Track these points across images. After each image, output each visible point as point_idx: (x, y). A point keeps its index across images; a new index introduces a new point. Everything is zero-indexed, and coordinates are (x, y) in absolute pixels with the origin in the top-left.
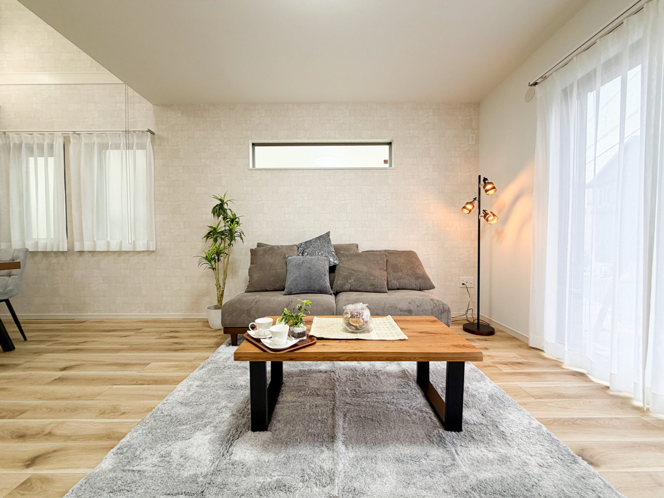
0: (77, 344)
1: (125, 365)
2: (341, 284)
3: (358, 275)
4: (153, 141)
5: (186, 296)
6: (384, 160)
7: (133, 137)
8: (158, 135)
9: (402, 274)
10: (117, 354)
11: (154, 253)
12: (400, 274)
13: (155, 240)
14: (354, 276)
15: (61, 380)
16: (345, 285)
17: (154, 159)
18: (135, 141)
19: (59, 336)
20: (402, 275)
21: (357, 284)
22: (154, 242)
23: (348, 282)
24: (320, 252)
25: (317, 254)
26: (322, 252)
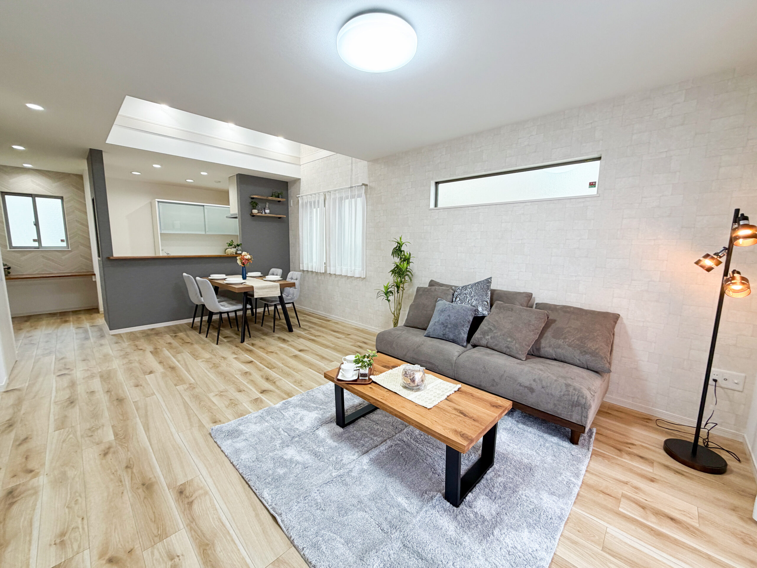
0: (315, 336)
1: (323, 358)
2: (478, 338)
3: (496, 333)
4: (366, 192)
5: (382, 316)
6: (590, 183)
7: (355, 190)
8: (370, 186)
9: (563, 342)
10: (326, 350)
11: (365, 279)
12: (560, 342)
13: (365, 269)
14: (492, 332)
15: (295, 356)
16: (481, 340)
17: (367, 206)
18: (356, 193)
19: (313, 328)
20: (562, 344)
21: (493, 342)
22: (365, 271)
23: (484, 337)
24: (471, 300)
25: (467, 301)
26: (473, 300)
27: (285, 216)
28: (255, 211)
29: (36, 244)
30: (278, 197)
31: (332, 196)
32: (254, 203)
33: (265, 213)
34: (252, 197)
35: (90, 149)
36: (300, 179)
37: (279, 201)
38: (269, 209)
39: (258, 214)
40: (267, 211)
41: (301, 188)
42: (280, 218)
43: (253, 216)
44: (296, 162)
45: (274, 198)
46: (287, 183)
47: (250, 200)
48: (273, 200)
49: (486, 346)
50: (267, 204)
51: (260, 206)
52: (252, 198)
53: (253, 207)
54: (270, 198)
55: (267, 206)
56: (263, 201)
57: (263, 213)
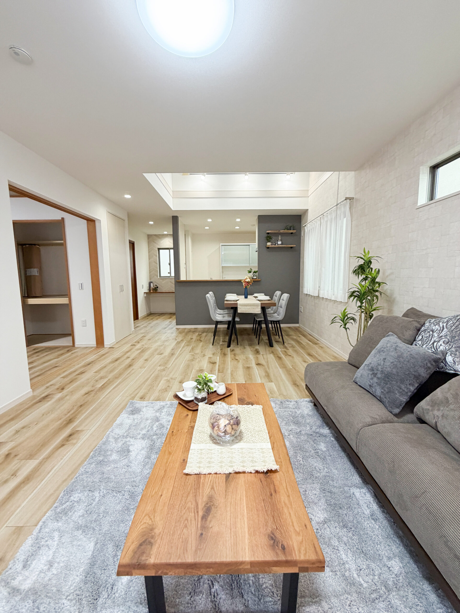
7: (341, 207)
8: (353, 198)
17: (351, 221)
18: (343, 210)
24: (439, 341)
25: (431, 343)
26: (441, 342)
27: (295, 246)
28: (269, 244)
29: (169, 275)
30: (290, 230)
31: (325, 219)
32: (269, 237)
33: (278, 245)
35: (173, 216)
36: (308, 210)
37: (292, 233)
38: (281, 240)
39: (271, 246)
40: (280, 243)
41: (308, 217)
42: (291, 248)
43: (268, 248)
44: (304, 195)
45: (286, 231)
46: (300, 216)
47: (266, 235)
48: (286, 233)
49: (434, 426)
50: (280, 236)
51: (274, 238)
52: (268, 233)
53: (268, 240)
54: (282, 231)
55: (280, 238)
56: (277, 234)
57: (277, 245)
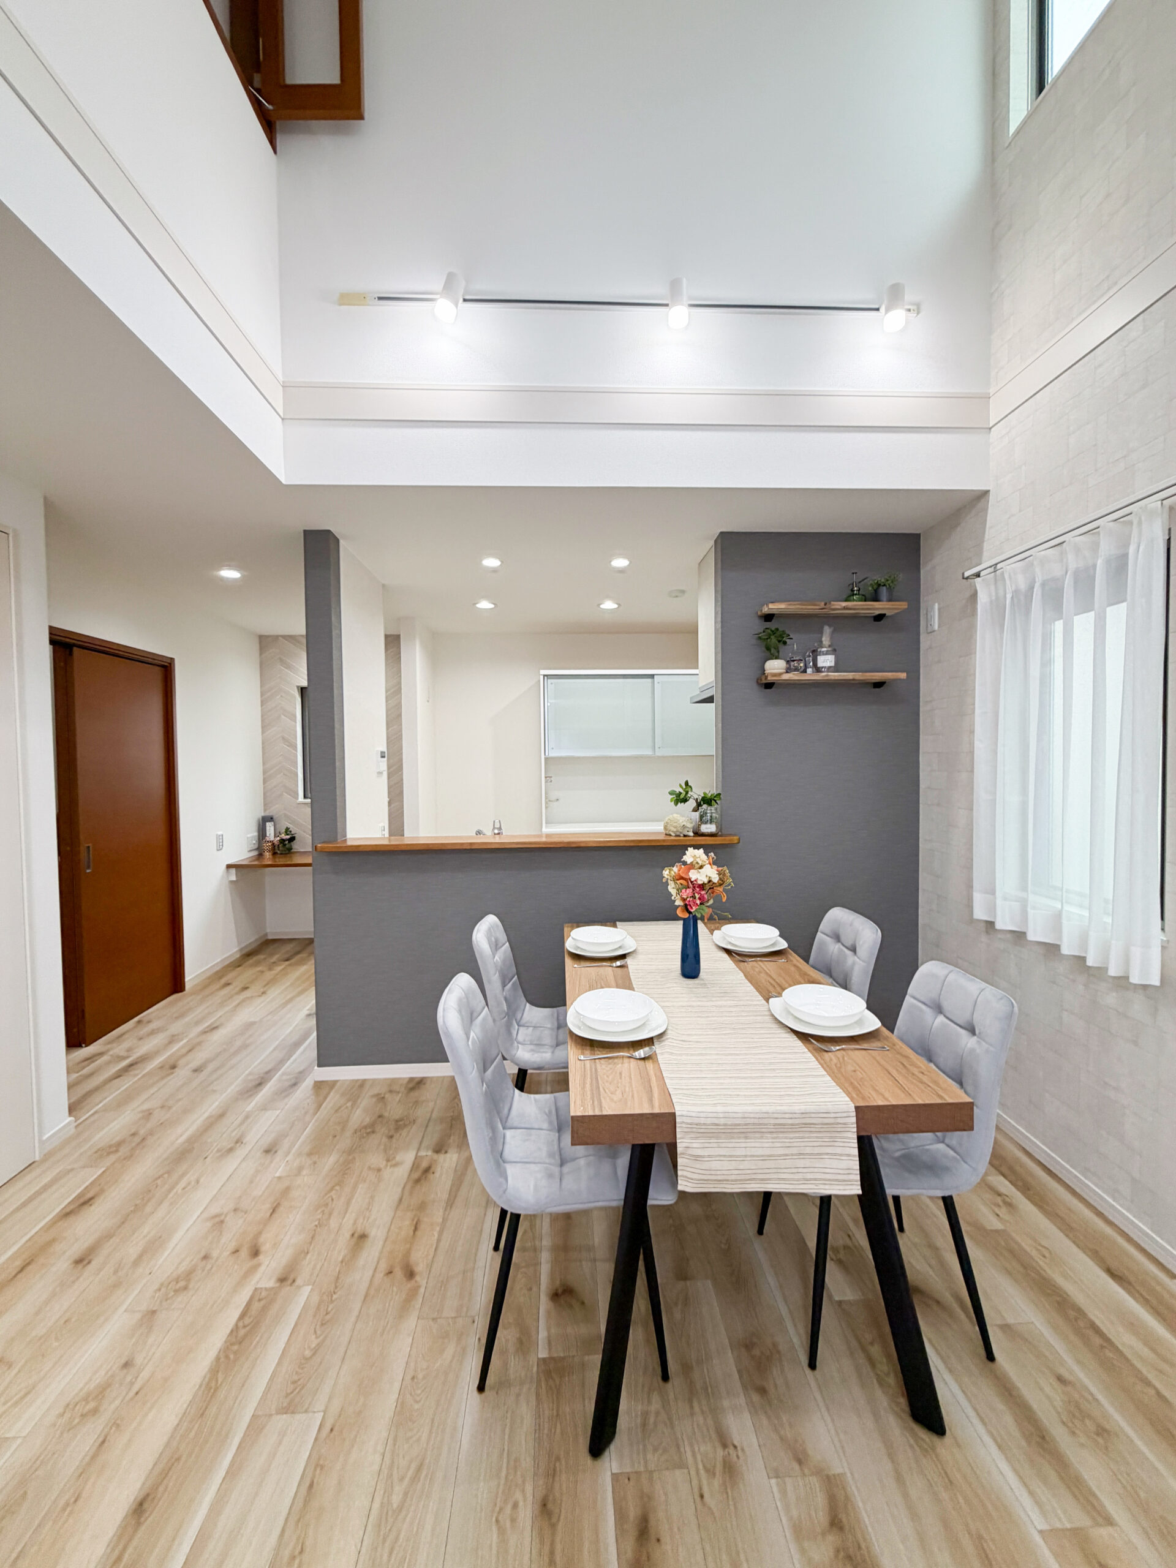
27: (903, 675)
28: (775, 667)
30: (876, 599)
32: (773, 635)
33: (818, 670)
34: (765, 610)
37: (879, 618)
38: (834, 651)
39: (786, 677)
40: (826, 661)
42: (879, 685)
43: (769, 686)
45: (857, 606)
46: (916, 537)
47: (759, 626)
48: (853, 616)
50: (827, 630)
51: (796, 642)
52: (768, 617)
53: (768, 649)
54: (840, 606)
55: (826, 640)
56: (811, 622)
57: (809, 671)
